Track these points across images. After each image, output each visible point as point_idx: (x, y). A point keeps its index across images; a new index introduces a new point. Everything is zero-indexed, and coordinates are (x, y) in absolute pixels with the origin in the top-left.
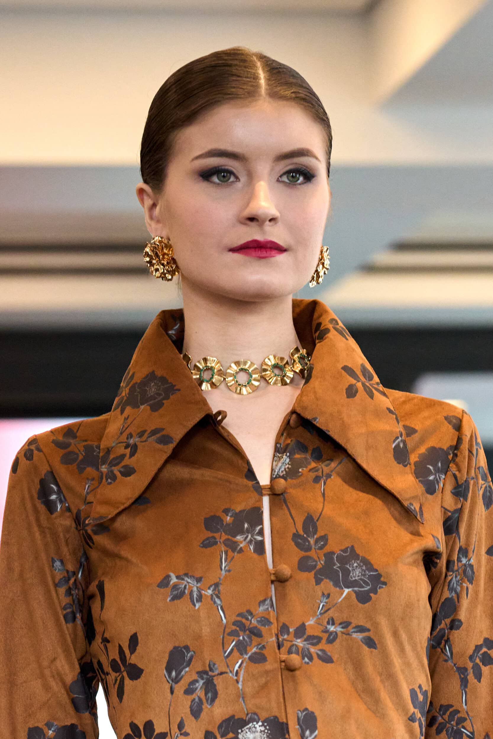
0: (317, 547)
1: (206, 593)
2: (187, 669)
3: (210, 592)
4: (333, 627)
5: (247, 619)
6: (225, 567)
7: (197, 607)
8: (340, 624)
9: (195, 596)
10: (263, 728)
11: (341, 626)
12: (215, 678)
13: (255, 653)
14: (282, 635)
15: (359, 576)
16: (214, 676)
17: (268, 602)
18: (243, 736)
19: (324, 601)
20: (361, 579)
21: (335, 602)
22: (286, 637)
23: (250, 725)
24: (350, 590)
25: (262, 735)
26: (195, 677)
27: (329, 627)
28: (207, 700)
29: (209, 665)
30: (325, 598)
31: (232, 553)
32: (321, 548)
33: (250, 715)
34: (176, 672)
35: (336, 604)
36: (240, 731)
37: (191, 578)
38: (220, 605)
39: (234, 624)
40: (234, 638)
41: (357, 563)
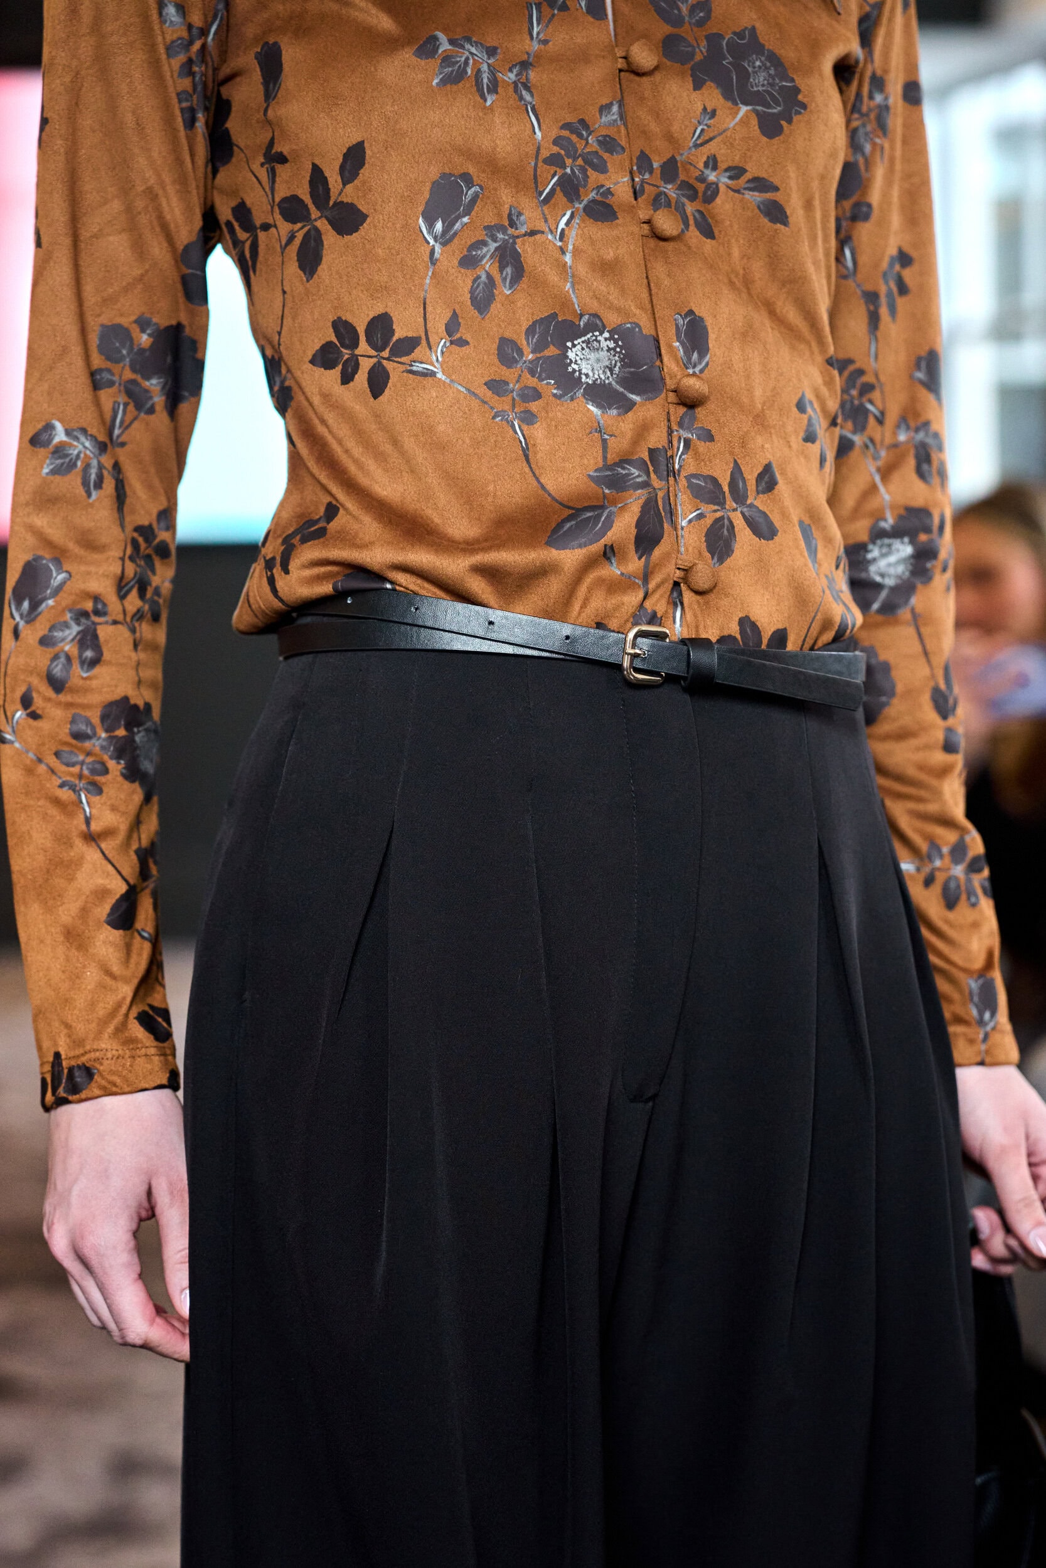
0: (694, 21)
1: (505, 78)
2: (466, 220)
3: (512, 76)
4: (714, 174)
5: (580, 136)
6: (538, 34)
7: (489, 103)
8: (726, 170)
9: (485, 81)
10: (612, 345)
11: (728, 174)
12: (519, 241)
13: (594, 201)
14: (640, 173)
15: (763, 85)
16: (518, 237)
17: (615, 109)
18: (576, 355)
19: (705, 122)
20: (767, 91)
21: (724, 126)
22: (647, 176)
23: (589, 336)
24: (749, 108)
25: (611, 357)
26: (481, 235)
27: (707, 172)
28: (504, 279)
29: (510, 215)
30: (707, 117)
31: (549, 10)
32: (701, 23)
33: (587, 317)
34: (443, 223)
35: (724, 131)
36: (569, 344)
37: (477, 46)
38: (531, 103)
39: (556, 142)
40: (555, 168)
41: (761, 61)
